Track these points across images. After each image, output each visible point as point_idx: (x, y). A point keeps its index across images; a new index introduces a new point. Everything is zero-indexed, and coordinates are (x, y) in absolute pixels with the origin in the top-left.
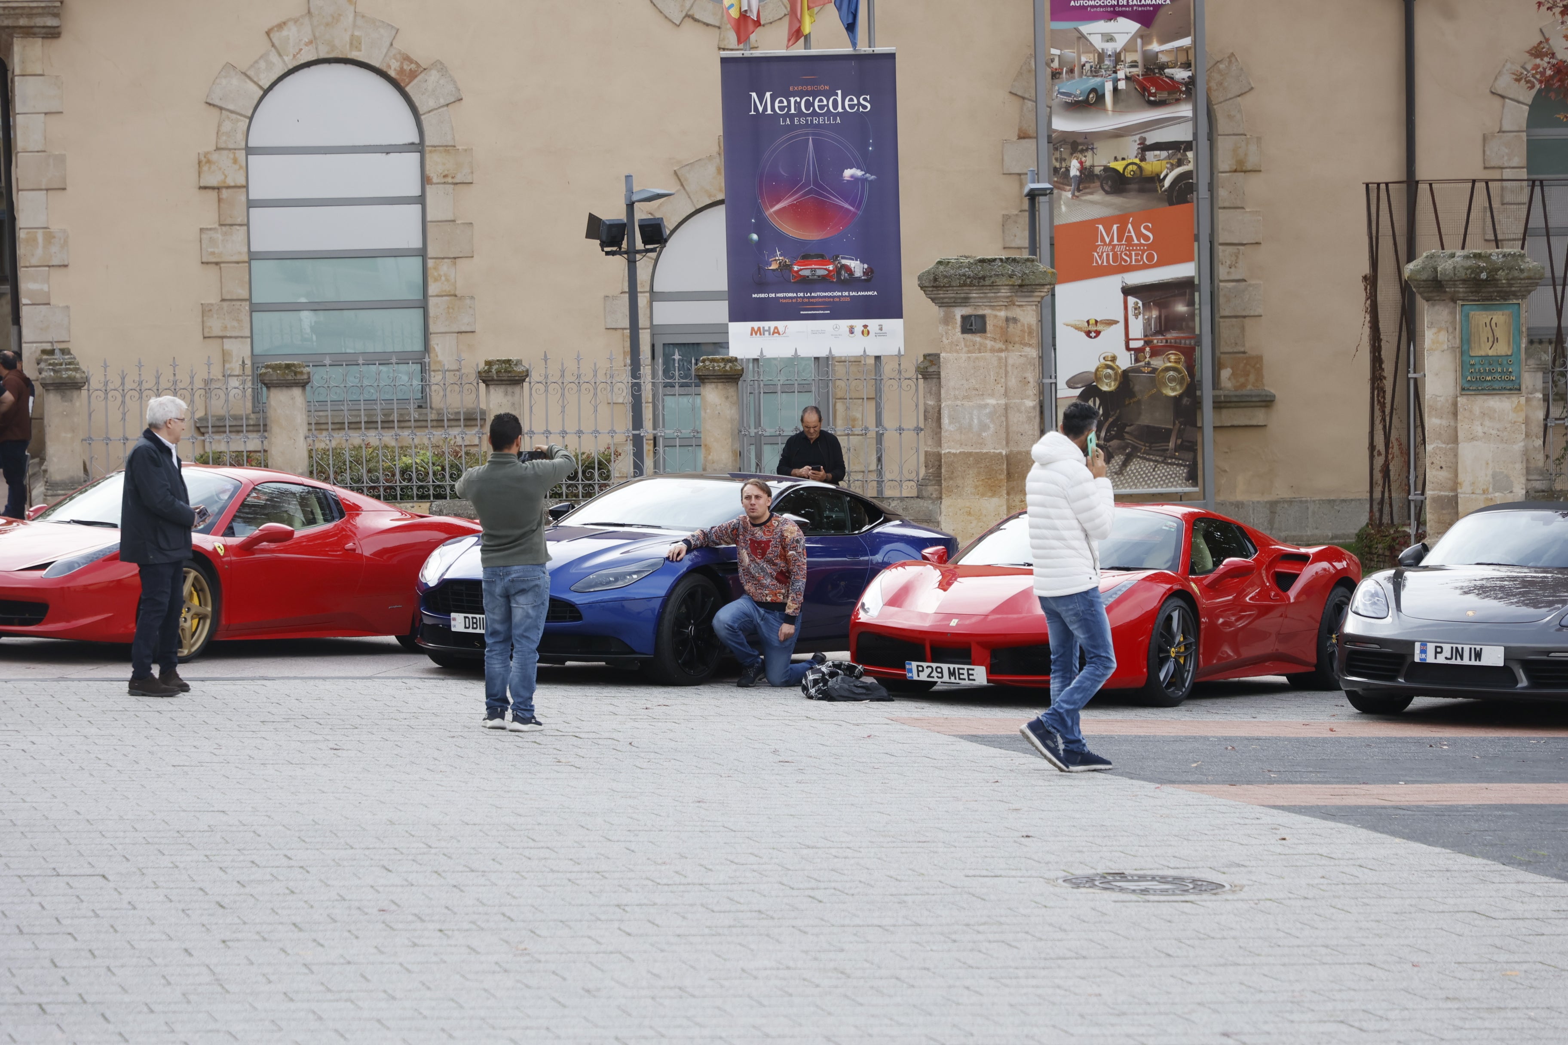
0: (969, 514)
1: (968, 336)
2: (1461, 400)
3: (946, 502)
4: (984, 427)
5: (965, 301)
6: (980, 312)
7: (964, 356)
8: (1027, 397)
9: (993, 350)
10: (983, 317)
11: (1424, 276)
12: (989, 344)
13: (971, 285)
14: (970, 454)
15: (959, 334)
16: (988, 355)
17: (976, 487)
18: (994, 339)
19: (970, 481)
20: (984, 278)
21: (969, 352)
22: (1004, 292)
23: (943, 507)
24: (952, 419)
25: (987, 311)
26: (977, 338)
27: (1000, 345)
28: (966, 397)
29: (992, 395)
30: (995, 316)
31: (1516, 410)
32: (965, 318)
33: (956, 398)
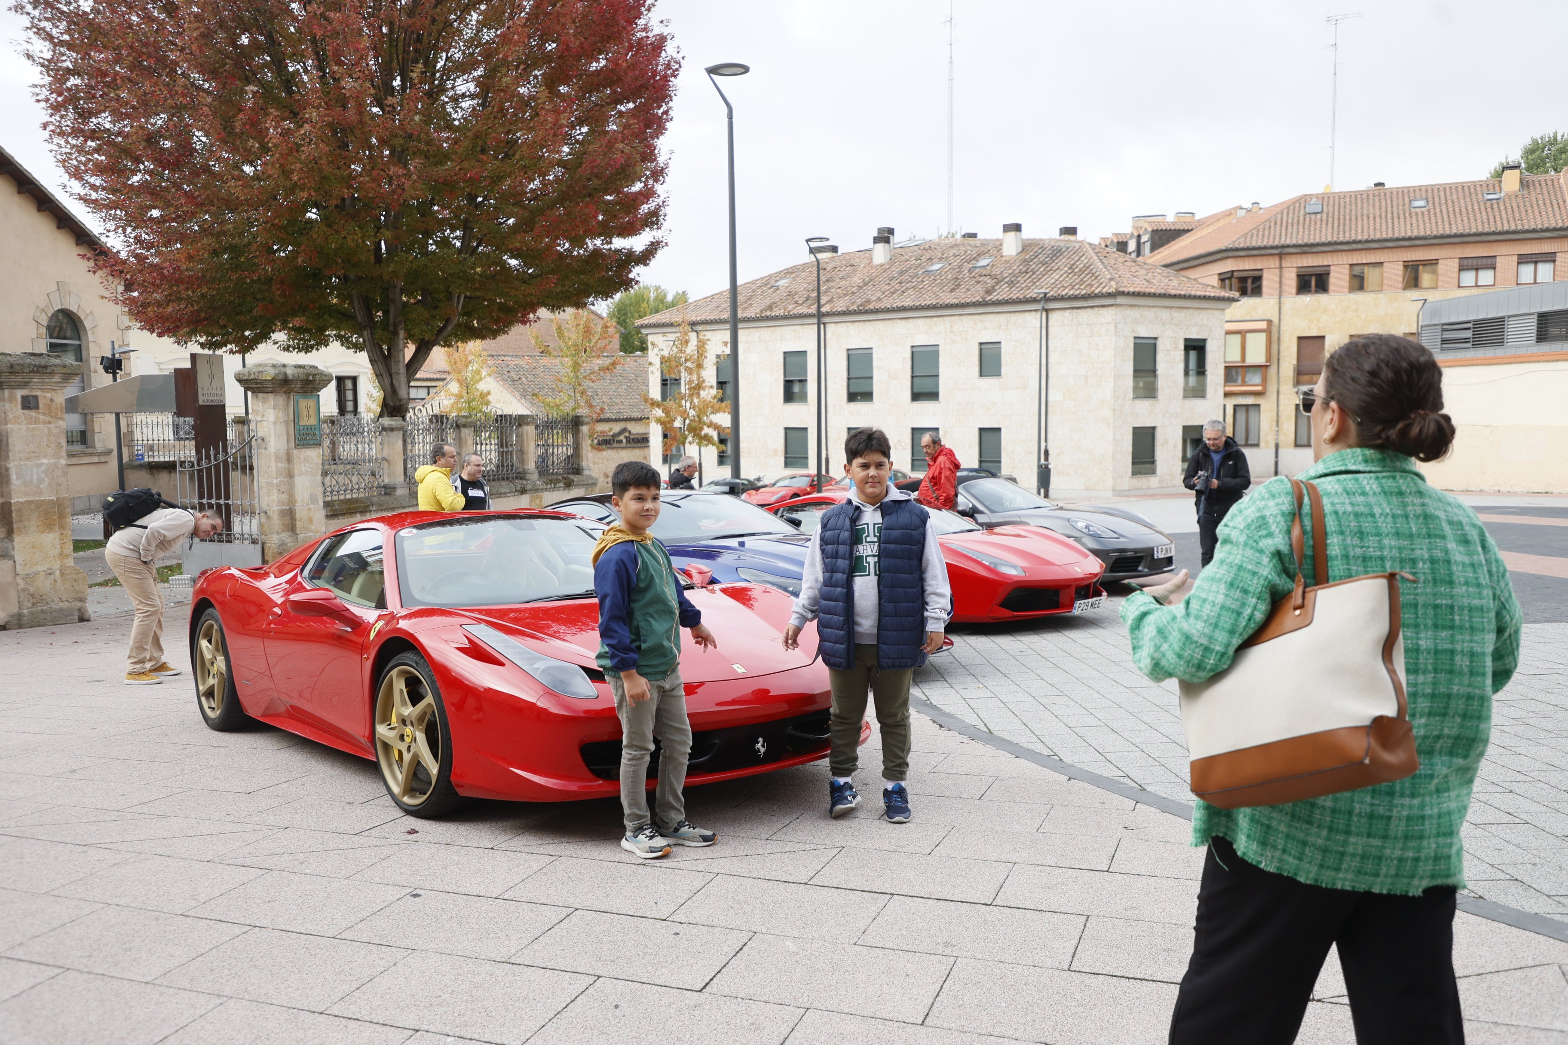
0: (34, 547)
1: (27, 412)
2: (295, 452)
3: (17, 539)
4: (41, 481)
5: (24, 385)
6: (34, 393)
7: (24, 427)
8: (62, 457)
9: (44, 423)
10: (36, 397)
11: (281, 377)
12: (42, 417)
13: (37, 372)
14: (31, 502)
15: (20, 411)
16: (41, 426)
17: (38, 526)
18: (45, 414)
19: (33, 522)
20: (46, 367)
21: (28, 424)
22: (57, 378)
23: (16, 544)
24: (19, 476)
25: (39, 393)
26: (33, 413)
27: (48, 419)
28: (27, 459)
29: (45, 456)
30: (44, 396)
31: (318, 456)
32: (24, 398)
33: (21, 459)
